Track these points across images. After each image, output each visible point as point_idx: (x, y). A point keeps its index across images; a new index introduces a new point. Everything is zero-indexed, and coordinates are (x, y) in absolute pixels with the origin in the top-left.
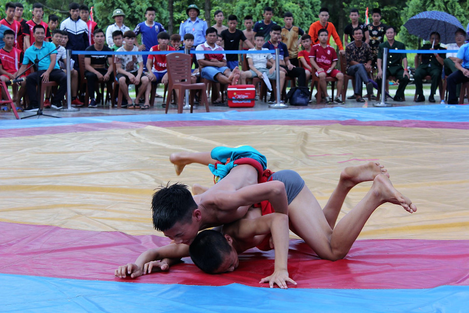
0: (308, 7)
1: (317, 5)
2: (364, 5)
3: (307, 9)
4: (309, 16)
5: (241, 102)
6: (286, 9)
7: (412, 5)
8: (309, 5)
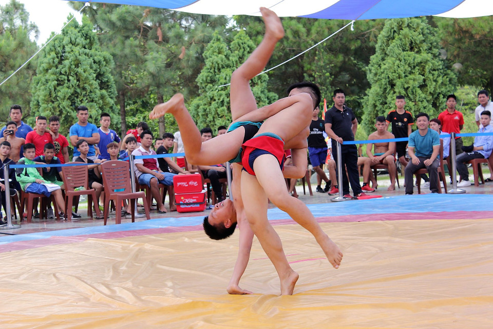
0: (265, 102)
5: (189, 206)
7: (372, 93)
8: (266, 100)
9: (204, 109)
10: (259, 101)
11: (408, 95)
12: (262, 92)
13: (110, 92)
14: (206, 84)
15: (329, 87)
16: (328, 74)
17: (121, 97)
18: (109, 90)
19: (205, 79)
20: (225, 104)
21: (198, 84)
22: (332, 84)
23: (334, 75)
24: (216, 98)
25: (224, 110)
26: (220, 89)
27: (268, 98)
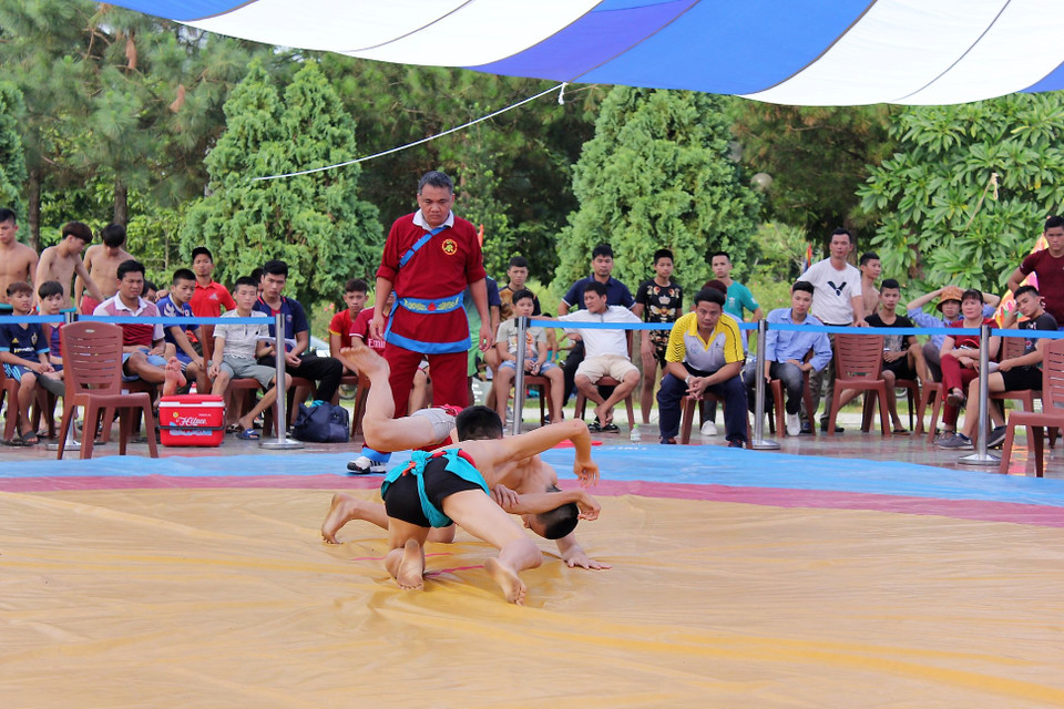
1: (370, 217)
2: (476, 220)
3: (347, 225)
4: (353, 241)
5: (189, 434)
6: (302, 226)
7: (580, 222)
8: (353, 216)
9: (216, 224)
10: (338, 219)
11: (656, 233)
12: (345, 199)
13: (12, 169)
14: (227, 171)
15: (491, 200)
16: (489, 173)
17: (33, 184)
18: (10, 166)
19: (223, 160)
20: (264, 218)
21: (209, 170)
22: (496, 195)
23: (502, 176)
24: (245, 203)
25: (259, 231)
26: (255, 186)
27: (357, 213)
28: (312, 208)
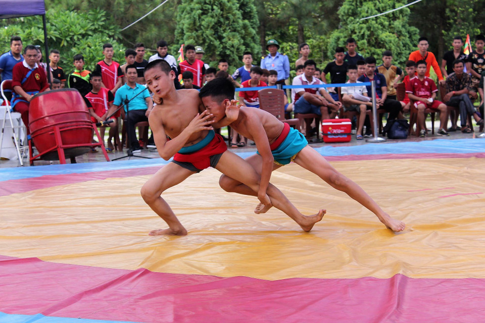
0: (405, 36)
1: (415, 34)
2: (465, 33)
3: (404, 38)
4: (407, 46)
5: (337, 137)
6: (383, 40)
8: (407, 34)
10: (400, 35)
12: (403, 26)
13: (252, 22)
14: (348, 17)
15: (472, 23)
16: (471, 10)
17: (262, 28)
18: (252, 21)
19: (346, 12)
20: (366, 37)
21: (340, 17)
22: (475, 20)
23: (478, 11)
24: (357, 31)
25: (364, 43)
26: (361, 22)
27: (409, 32)
28: (388, 31)
